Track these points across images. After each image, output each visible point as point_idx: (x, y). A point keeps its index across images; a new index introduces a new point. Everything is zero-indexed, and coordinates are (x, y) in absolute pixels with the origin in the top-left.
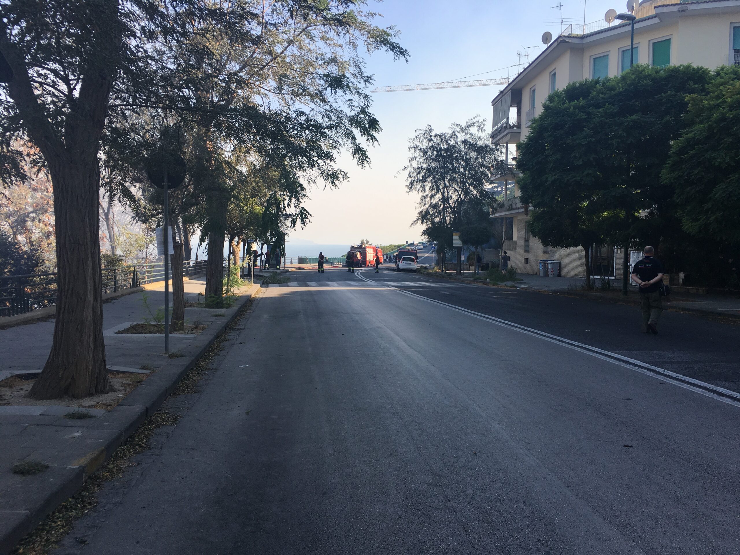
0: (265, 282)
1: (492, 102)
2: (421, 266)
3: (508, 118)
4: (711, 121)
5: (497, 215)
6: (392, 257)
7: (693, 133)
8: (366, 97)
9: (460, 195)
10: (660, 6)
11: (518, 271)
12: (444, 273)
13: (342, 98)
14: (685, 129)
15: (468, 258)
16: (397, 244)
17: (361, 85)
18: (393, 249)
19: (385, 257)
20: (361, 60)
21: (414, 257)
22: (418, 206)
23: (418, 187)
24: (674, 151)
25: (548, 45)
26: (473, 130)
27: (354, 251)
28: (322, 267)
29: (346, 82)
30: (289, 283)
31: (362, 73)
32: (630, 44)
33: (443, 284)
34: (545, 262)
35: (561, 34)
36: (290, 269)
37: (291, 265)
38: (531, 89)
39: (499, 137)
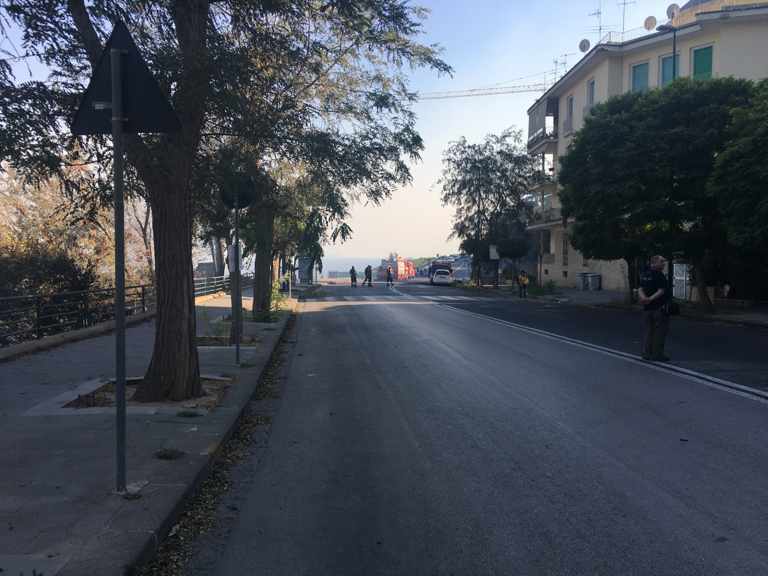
0: (302, 297)
1: (528, 111)
2: (455, 280)
3: (544, 129)
4: (755, 135)
5: (533, 227)
6: (423, 271)
7: (738, 146)
8: (411, 114)
9: (496, 207)
10: (701, 13)
11: (557, 285)
12: (480, 287)
13: (387, 116)
14: (729, 141)
15: (504, 272)
16: (427, 257)
17: (405, 103)
18: (423, 262)
19: (416, 270)
20: (405, 78)
21: (448, 271)
22: (454, 219)
23: (454, 199)
24: (719, 164)
25: (586, 54)
26: (510, 141)
27: (385, 264)
28: (356, 281)
29: (392, 100)
30: (326, 298)
31: (404, 91)
32: (672, 51)
33: (481, 298)
34: (584, 275)
35: (600, 42)
36: (322, 284)
37: (322, 279)
38: (568, 97)
39: (535, 147)
